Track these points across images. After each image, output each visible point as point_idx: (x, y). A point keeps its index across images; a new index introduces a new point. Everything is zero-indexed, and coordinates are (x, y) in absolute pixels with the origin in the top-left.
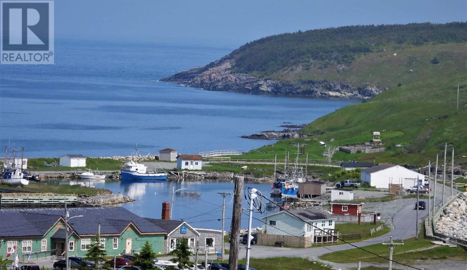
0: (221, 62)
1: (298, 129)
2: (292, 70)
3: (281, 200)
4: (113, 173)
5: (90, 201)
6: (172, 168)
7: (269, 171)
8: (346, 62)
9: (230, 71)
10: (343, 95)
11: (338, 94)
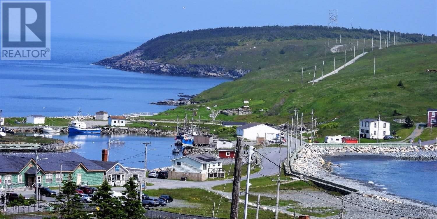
0: (134, 51)
1: (190, 98)
2: (183, 58)
3: (182, 147)
4: (64, 128)
5: (49, 148)
6: (105, 125)
7: (173, 128)
8: (221, 52)
9: (140, 58)
10: (219, 75)
11: (215, 74)
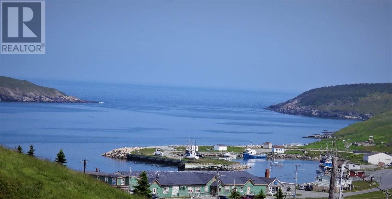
0: (293, 100)
1: (331, 134)
2: (328, 105)
3: (324, 169)
4: (240, 154)
5: (229, 168)
6: (270, 152)
7: (318, 154)
8: (354, 101)
9: (297, 105)
10: (353, 117)
11: (350, 117)
